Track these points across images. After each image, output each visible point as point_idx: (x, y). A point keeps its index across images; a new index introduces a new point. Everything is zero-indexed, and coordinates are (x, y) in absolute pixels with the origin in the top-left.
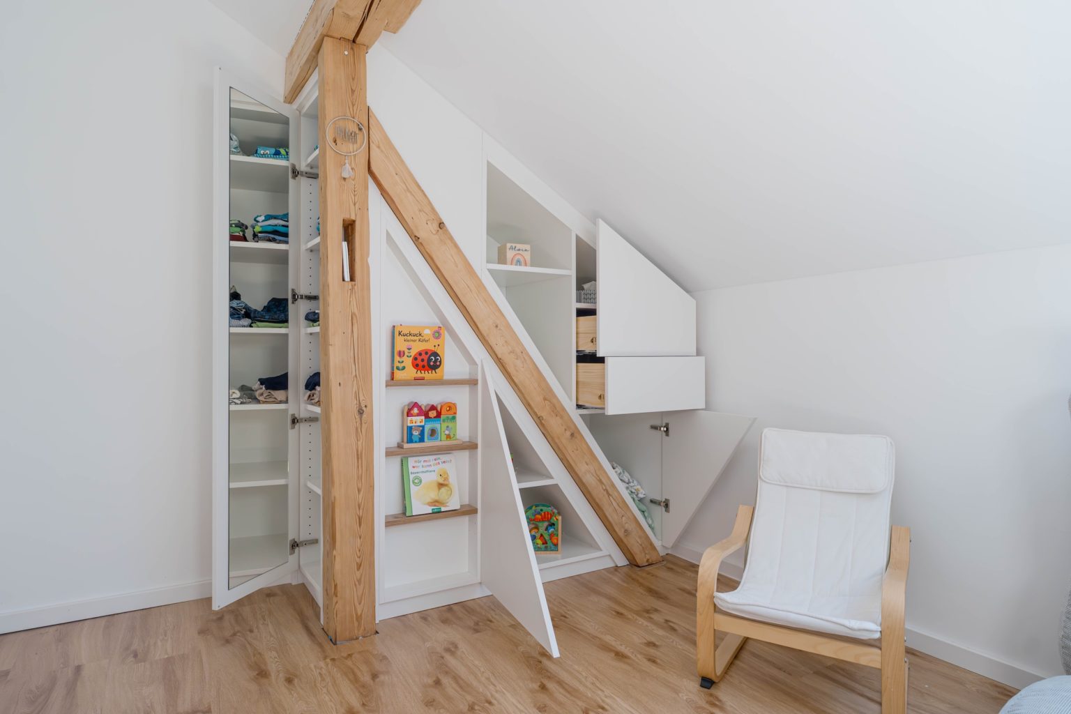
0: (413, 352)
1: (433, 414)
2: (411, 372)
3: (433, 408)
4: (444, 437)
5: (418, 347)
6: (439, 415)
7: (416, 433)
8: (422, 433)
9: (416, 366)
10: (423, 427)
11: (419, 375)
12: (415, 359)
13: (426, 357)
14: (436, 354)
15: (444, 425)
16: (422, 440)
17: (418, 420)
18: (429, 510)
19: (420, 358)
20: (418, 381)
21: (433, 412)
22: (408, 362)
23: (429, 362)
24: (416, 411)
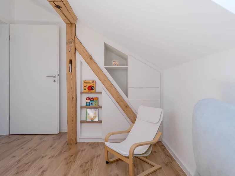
0: (88, 86)
1: (92, 100)
2: (87, 90)
3: (92, 98)
4: (95, 105)
5: (89, 85)
6: (93, 100)
7: (88, 104)
8: (89, 104)
9: (88, 89)
10: (90, 102)
11: (89, 91)
12: (88, 88)
13: (91, 87)
14: (93, 87)
15: (95, 102)
16: (89, 105)
17: (89, 101)
18: (91, 120)
19: (89, 88)
20: (89, 93)
21: (92, 99)
22: (86, 88)
23: (91, 88)
24: (88, 99)
